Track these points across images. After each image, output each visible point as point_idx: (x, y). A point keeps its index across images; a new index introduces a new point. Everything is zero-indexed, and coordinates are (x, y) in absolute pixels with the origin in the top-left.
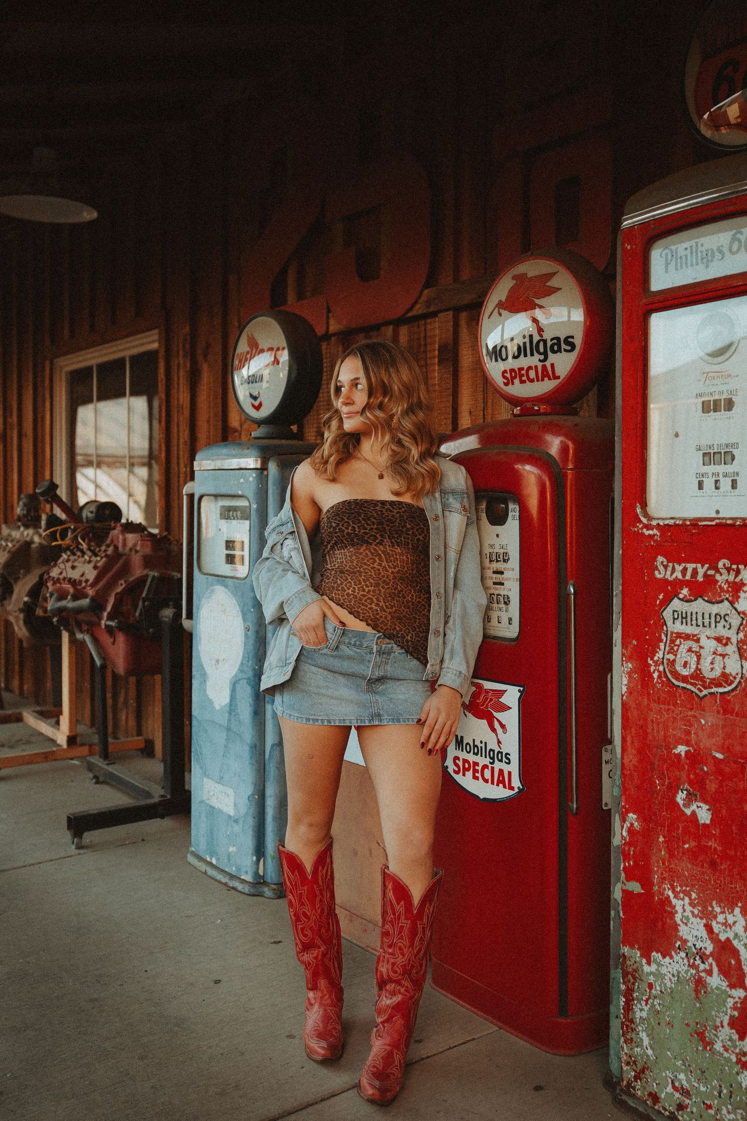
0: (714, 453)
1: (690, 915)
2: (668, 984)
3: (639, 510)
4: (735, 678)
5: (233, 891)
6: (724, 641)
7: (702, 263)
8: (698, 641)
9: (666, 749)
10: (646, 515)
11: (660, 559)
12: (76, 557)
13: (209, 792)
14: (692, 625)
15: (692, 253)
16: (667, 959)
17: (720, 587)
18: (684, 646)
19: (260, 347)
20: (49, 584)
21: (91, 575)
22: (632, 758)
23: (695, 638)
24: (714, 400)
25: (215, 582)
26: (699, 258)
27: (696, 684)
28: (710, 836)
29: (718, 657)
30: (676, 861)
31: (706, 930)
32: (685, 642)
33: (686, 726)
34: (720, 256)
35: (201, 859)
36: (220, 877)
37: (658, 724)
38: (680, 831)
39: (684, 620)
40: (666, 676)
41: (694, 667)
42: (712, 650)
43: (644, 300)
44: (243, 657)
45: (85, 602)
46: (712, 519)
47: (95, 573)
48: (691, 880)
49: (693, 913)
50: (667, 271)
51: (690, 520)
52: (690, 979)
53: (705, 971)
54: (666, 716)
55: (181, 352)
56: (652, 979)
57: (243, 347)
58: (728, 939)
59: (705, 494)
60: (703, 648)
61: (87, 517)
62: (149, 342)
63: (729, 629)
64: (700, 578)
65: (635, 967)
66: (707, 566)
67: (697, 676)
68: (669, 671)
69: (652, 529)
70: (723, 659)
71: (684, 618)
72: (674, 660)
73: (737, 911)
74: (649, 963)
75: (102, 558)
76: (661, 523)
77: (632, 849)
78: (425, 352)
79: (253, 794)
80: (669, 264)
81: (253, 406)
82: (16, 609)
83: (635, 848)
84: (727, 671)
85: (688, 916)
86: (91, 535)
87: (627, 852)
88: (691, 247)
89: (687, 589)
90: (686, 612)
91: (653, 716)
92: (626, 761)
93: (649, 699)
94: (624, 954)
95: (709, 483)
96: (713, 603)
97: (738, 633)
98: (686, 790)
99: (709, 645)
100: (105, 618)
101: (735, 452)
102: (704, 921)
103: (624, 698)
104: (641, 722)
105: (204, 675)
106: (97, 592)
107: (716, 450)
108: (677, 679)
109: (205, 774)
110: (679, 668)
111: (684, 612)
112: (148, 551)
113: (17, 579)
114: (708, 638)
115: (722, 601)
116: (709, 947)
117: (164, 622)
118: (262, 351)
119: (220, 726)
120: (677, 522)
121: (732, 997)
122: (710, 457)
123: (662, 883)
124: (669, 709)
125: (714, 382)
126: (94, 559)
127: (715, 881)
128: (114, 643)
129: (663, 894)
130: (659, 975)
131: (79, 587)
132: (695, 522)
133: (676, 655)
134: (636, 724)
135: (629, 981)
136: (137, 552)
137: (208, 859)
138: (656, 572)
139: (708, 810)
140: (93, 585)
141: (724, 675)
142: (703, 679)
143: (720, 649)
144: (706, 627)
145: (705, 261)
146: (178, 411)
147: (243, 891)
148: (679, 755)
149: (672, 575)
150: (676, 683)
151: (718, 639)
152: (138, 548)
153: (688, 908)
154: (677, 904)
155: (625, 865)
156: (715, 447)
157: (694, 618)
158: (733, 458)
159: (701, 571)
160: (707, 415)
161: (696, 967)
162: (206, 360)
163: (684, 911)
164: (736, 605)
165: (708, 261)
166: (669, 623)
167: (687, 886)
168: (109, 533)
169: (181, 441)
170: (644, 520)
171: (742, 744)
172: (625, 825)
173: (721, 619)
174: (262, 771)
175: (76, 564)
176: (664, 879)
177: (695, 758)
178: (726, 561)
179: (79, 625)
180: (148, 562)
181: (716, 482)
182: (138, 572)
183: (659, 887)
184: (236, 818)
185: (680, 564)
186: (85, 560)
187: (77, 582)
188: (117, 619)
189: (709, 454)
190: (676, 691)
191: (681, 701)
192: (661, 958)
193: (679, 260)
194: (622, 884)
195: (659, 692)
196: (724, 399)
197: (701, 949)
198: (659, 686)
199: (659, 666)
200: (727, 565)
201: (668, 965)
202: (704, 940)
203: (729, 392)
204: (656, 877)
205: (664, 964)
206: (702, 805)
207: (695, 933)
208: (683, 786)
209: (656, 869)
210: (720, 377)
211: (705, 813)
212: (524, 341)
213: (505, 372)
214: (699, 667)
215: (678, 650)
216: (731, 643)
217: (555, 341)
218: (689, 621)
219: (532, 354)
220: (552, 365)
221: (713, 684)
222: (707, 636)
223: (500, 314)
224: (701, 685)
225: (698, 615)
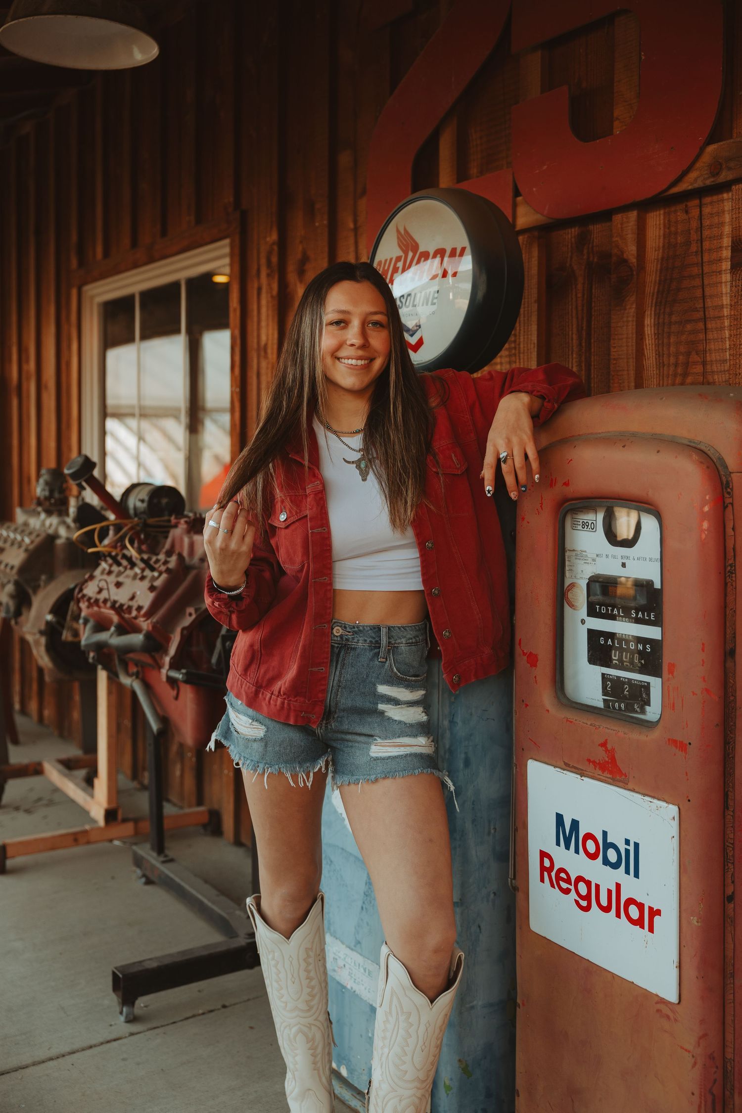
12: (121, 569)
19: (422, 249)
20: (82, 605)
21: (145, 599)
45: (137, 639)
47: (151, 596)
55: (264, 271)
61: (137, 507)
62: (215, 257)
75: (161, 573)
81: (409, 344)
82: (34, 631)
86: (142, 536)
100: (167, 666)
106: (154, 626)
113: (36, 588)
118: (424, 256)
126: (148, 573)
128: (177, 698)
131: (127, 616)
140: (149, 615)
168: (168, 532)
175: (121, 579)
179: (125, 665)
186: (136, 575)
187: (125, 607)
188: (184, 668)
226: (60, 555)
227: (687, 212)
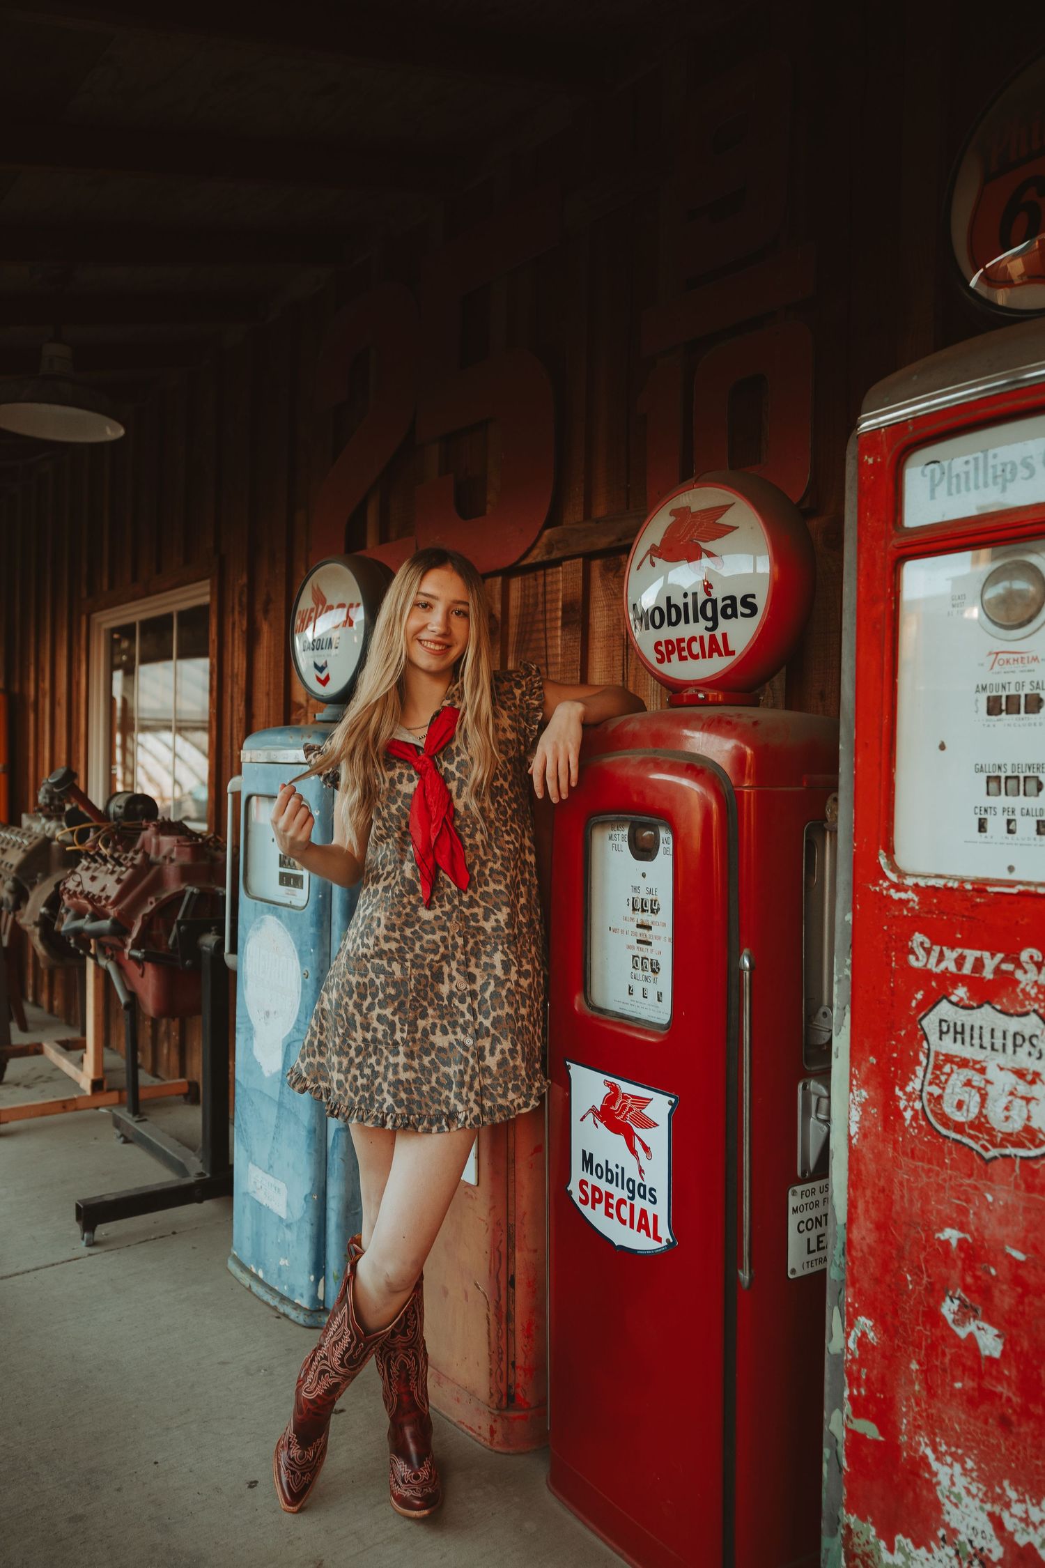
0: (1007, 778)
1: (963, 1492)
3: (883, 861)
5: (283, 1319)
6: (1029, 1078)
7: (995, 483)
8: (982, 1071)
9: (924, 1230)
10: (894, 868)
11: (918, 937)
12: (97, 865)
13: (255, 1183)
14: (972, 1045)
15: (976, 468)
16: (923, 1550)
17: (1023, 991)
18: (959, 1077)
19: (328, 603)
20: (65, 897)
21: (113, 890)
22: (864, 1234)
23: (978, 1066)
24: (1007, 697)
25: (265, 910)
26: (990, 476)
27: (979, 1138)
28: (999, 1378)
29: (1018, 1100)
30: (940, 1405)
31: (992, 1521)
32: (961, 1071)
33: (959, 1198)
34: (1026, 473)
35: (244, 1268)
36: (267, 1297)
37: (911, 1190)
40: (926, 1118)
41: (974, 1111)
42: (1008, 1088)
43: (895, 542)
44: (300, 1011)
45: (106, 924)
46: (1011, 884)
47: (118, 887)
48: (967, 1439)
49: (968, 1491)
50: (933, 497)
51: (973, 883)
54: (925, 1179)
55: (237, 608)
57: (306, 602)
58: (1030, 1544)
59: (989, 840)
60: (991, 1083)
61: (114, 813)
62: (198, 595)
63: (1040, 1058)
64: (988, 974)
65: (868, 1548)
66: (1000, 956)
67: (980, 1125)
68: (932, 1111)
69: (906, 891)
70: (1027, 1104)
71: (959, 1033)
72: (940, 1097)
74: (891, 1549)
75: (127, 868)
76: (922, 883)
77: (864, 1371)
78: (544, 612)
79: (311, 1194)
80: (937, 485)
81: (319, 679)
82: (31, 922)
83: (870, 1370)
84: (1035, 1124)
85: (959, 1493)
86: (116, 837)
87: (856, 1375)
88: (976, 459)
89: (965, 989)
90: (963, 1025)
91: (903, 1176)
92: (856, 1235)
93: (895, 1149)
94: (848, 1527)
95: (996, 824)
96: (1011, 1015)
98: (959, 1298)
99: (1002, 1082)
100: (129, 947)
102: (988, 1507)
103: (854, 1141)
104: (882, 1183)
105: (250, 1029)
106: (120, 913)
107: (1009, 773)
108: (946, 1125)
109: (250, 1158)
110: (949, 1108)
111: (959, 1024)
112: (186, 859)
113: (33, 885)
114: (1001, 1069)
115: (1026, 1014)
116: (997, 1550)
117: (205, 952)
118: (331, 608)
119: (270, 1098)
120: (950, 884)
122: (995, 783)
123: (915, 1433)
124: (930, 1170)
125: (1007, 668)
126: (117, 869)
127: (1007, 1449)
128: (142, 975)
129: (916, 1451)
131: (98, 905)
132: (980, 887)
133: (943, 1089)
134: (875, 1184)
136: (172, 860)
137: (254, 1270)
138: (912, 958)
139: (998, 1336)
140: (115, 903)
141: (1027, 1129)
142: (990, 1131)
143: (1022, 1088)
144: (997, 1051)
145: (1000, 480)
146: (232, 681)
147: (296, 1320)
148: (947, 1243)
149: (939, 961)
150: (944, 1131)
151: (1020, 1074)
152: (174, 856)
153: (960, 1481)
154: (943, 1472)
155: (851, 1391)
156: (1009, 768)
157: (976, 1035)
158: (1040, 786)
160: (993, 717)
162: (265, 619)
163: (953, 1483)
165: (1005, 481)
166: (933, 1037)
167: (958, 1447)
168: (139, 834)
169: (235, 718)
170: (893, 877)
172: (853, 1333)
173: (1024, 1041)
174: (323, 1162)
175: (96, 874)
176: (919, 1427)
177: (972, 1253)
178: (1034, 952)
179: (103, 951)
180: (186, 874)
181: (1009, 822)
182: (173, 887)
183: (910, 1438)
184: (290, 1221)
185: (952, 948)
186: (108, 869)
187: (96, 897)
188: (144, 948)
189: (998, 778)
190: (944, 1142)
191: (952, 1159)
192: (911, 1546)
193: (954, 480)
194: (845, 1416)
195: (913, 1141)
196: (1026, 696)
197: (982, 1549)
198: (914, 1132)
199: (914, 1101)
200: (1036, 959)
201: (924, 1561)
202: (988, 1537)
203: (1035, 685)
204: (905, 1421)
205: (917, 1558)
206: (986, 1326)
207: (973, 1523)
208: (954, 1293)
209: (904, 1409)
210: (1020, 660)
211: (991, 1340)
212: (686, 601)
213: (658, 644)
214: (984, 1111)
215: (947, 1081)
216: (1041, 1080)
217: (728, 602)
218: (967, 1038)
219: (696, 620)
220: (724, 636)
221: (1009, 1141)
222: (998, 1066)
223: (653, 564)
224: (987, 1141)
225: (984, 1031)
226: (56, 855)
227: (536, 580)
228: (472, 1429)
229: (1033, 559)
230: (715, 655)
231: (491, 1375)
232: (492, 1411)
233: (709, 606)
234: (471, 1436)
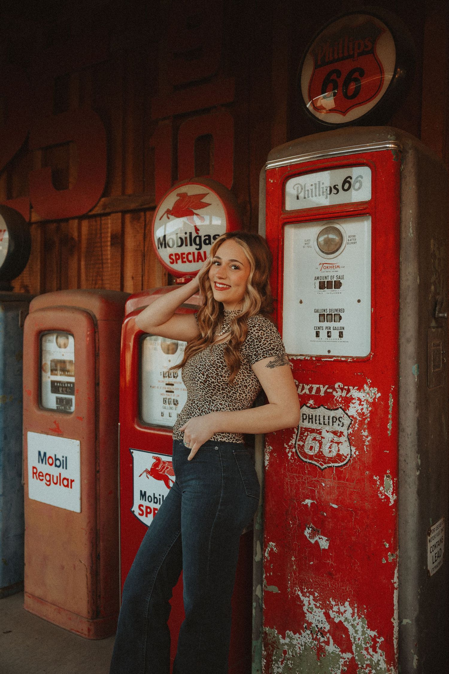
0: (327, 315)
1: (314, 606)
2: (298, 651)
4: (346, 457)
6: (339, 434)
7: (323, 195)
8: (320, 433)
9: (297, 502)
14: (316, 423)
15: (316, 188)
16: (297, 635)
17: (336, 400)
18: (311, 436)
22: (271, 507)
23: (318, 432)
24: (327, 281)
26: (321, 191)
27: (318, 461)
28: (328, 557)
29: (334, 444)
30: (304, 573)
31: (325, 616)
32: (311, 434)
33: (311, 486)
34: (335, 191)
37: (291, 486)
38: (307, 554)
39: (310, 420)
40: (297, 455)
41: (317, 450)
42: (330, 439)
43: (282, 216)
46: (331, 357)
48: (315, 584)
49: (316, 605)
50: (298, 199)
51: (315, 357)
52: (314, 647)
53: (324, 642)
54: (297, 480)
56: (286, 647)
58: (340, 621)
59: (320, 340)
60: (324, 438)
63: (342, 426)
64: (322, 394)
65: (274, 639)
66: (327, 386)
67: (320, 456)
68: (300, 452)
70: (338, 445)
73: (347, 604)
74: (284, 638)
76: (295, 358)
77: (272, 565)
78: (101, 238)
80: (299, 194)
83: (274, 564)
84: (341, 453)
85: (312, 607)
87: (268, 567)
88: (315, 184)
89: (313, 401)
90: (312, 415)
91: (287, 479)
92: (268, 508)
93: (284, 469)
94: (265, 632)
95: (323, 334)
96: (332, 410)
97: (348, 429)
98: (311, 528)
99: (328, 436)
101: (341, 314)
102: (324, 610)
103: (267, 468)
104: (279, 484)
107: (328, 313)
108: (306, 458)
110: (307, 450)
111: (311, 415)
114: (328, 432)
115: (337, 409)
116: (327, 627)
120: (306, 358)
121: (344, 659)
122: (323, 317)
123: (294, 586)
124: (299, 476)
125: (327, 270)
127: (331, 585)
129: (294, 594)
130: (291, 645)
132: (319, 358)
133: (305, 442)
134: (276, 485)
135: (269, 649)
139: (326, 540)
141: (338, 455)
142: (323, 457)
143: (336, 439)
144: (326, 425)
145: (325, 193)
148: (307, 505)
149: (302, 390)
150: (305, 460)
151: (335, 433)
153: (312, 602)
154: (305, 600)
155: (266, 575)
156: (328, 310)
157: (318, 419)
158: (340, 318)
159: (323, 390)
160: (322, 290)
161: (318, 640)
163: (310, 604)
164: (347, 412)
165: (327, 194)
167: (311, 589)
171: (350, 499)
172: (267, 550)
173: (336, 420)
176: (296, 584)
177: (317, 507)
178: (340, 384)
181: (328, 332)
183: (292, 589)
185: (308, 384)
189: (324, 314)
190: (305, 465)
191: (308, 471)
192: (292, 634)
193: (307, 192)
194: (263, 586)
195: (292, 465)
196: (335, 281)
197: (321, 628)
198: (292, 461)
199: (292, 449)
200: (341, 386)
201: (298, 638)
202: (324, 622)
203: (338, 277)
204: (289, 582)
205: (295, 638)
206: (322, 537)
207: (318, 618)
208: (309, 526)
209: (289, 578)
210: (332, 267)
211: (324, 542)
212: (186, 236)
213: (171, 255)
214: (321, 450)
215: (306, 439)
216: (344, 435)
217: (207, 237)
218: (314, 421)
219: (191, 245)
220: (205, 253)
221: (331, 461)
222: (326, 431)
223: (169, 218)
224: (322, 461)
225: (321, 417)
227: (96, 222)
228: (78, 631)
229: (337, 226)
230: (200, 261)
231: (88, 603)
232: (89, 620)
233: (198, 239)
234: (78, 635)
